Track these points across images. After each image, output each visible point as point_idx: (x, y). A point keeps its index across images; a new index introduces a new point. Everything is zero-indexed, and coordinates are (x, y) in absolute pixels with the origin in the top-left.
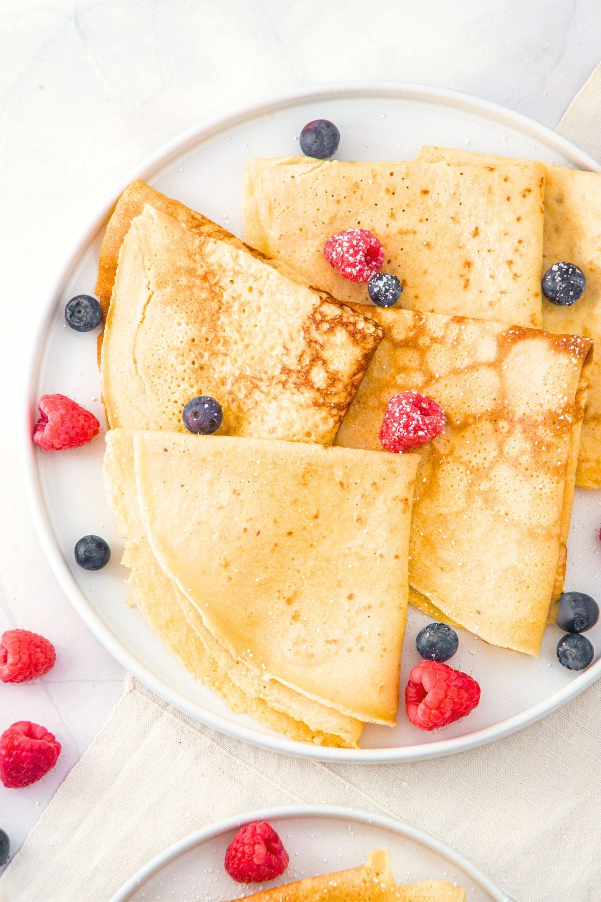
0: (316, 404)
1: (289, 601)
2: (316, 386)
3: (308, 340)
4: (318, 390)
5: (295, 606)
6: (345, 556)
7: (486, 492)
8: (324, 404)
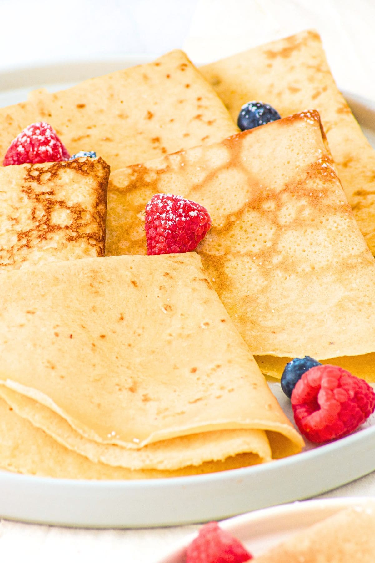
0: (71, 239)
1: (132, 390)
2: (63, 226)
3: (34, 196)
4: (67, 227)
5: (141, 392)
6: (169, 342)
7: (282, 263)
8: (79, 237)
